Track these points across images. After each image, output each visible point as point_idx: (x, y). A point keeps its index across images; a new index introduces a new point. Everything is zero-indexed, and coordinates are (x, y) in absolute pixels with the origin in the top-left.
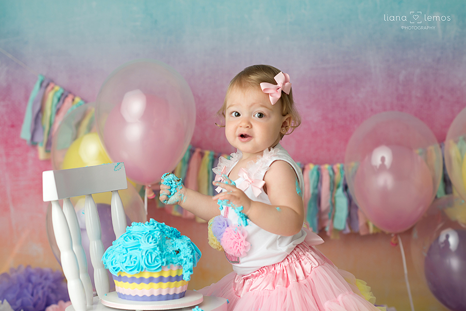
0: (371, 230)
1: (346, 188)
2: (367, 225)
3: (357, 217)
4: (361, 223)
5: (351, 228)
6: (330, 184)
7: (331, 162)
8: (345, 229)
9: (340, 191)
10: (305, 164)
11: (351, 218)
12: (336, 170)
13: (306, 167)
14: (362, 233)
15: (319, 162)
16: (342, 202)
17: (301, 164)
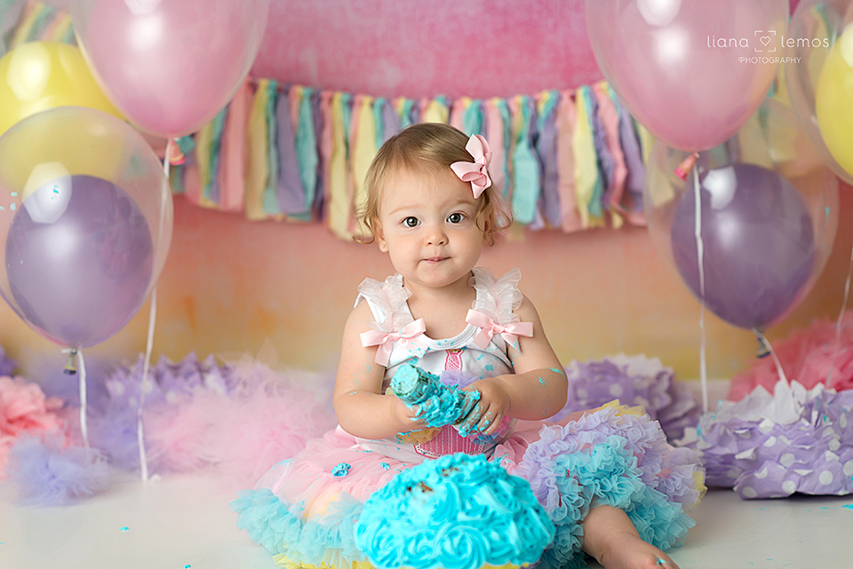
0: (586, 222)
1: (534, 141)
2: (577, 212)
3: (558, 198)
4: (565, 208)
5: (545, 219)
6: (504, 134)
7: (505, 94)
8: (533, 222)
9: (523, 148)
10: (454, 99)
11: (545, 200)
12: (514, 108)
13: (457, 104)
14: (569, 227)
15: (481, 95)
16: (527, 168)
17: (446, 100)
